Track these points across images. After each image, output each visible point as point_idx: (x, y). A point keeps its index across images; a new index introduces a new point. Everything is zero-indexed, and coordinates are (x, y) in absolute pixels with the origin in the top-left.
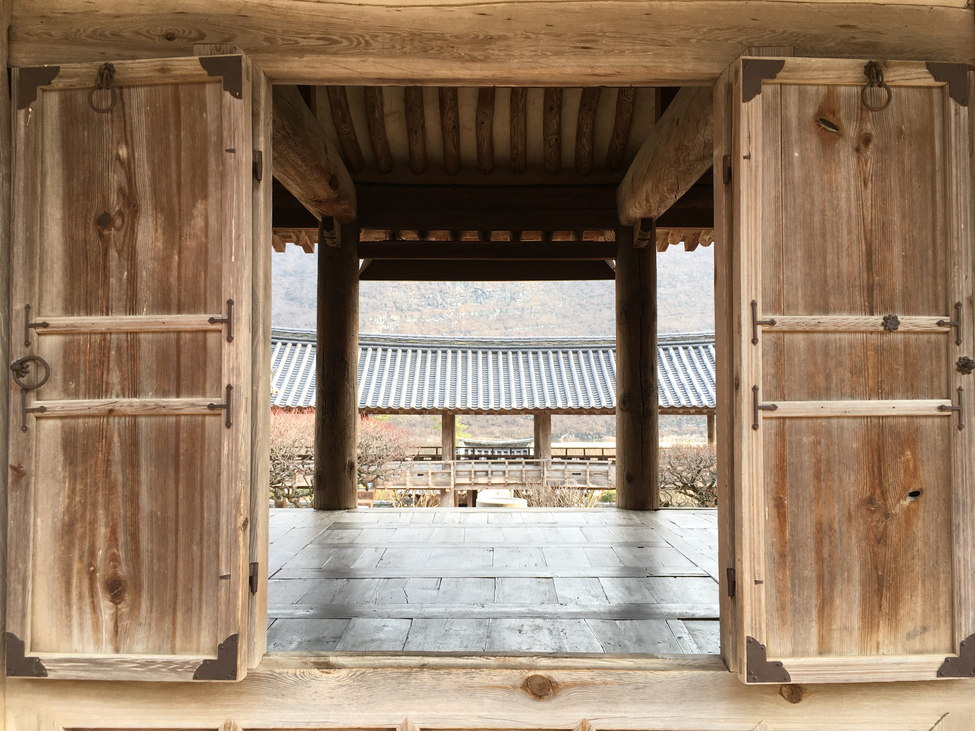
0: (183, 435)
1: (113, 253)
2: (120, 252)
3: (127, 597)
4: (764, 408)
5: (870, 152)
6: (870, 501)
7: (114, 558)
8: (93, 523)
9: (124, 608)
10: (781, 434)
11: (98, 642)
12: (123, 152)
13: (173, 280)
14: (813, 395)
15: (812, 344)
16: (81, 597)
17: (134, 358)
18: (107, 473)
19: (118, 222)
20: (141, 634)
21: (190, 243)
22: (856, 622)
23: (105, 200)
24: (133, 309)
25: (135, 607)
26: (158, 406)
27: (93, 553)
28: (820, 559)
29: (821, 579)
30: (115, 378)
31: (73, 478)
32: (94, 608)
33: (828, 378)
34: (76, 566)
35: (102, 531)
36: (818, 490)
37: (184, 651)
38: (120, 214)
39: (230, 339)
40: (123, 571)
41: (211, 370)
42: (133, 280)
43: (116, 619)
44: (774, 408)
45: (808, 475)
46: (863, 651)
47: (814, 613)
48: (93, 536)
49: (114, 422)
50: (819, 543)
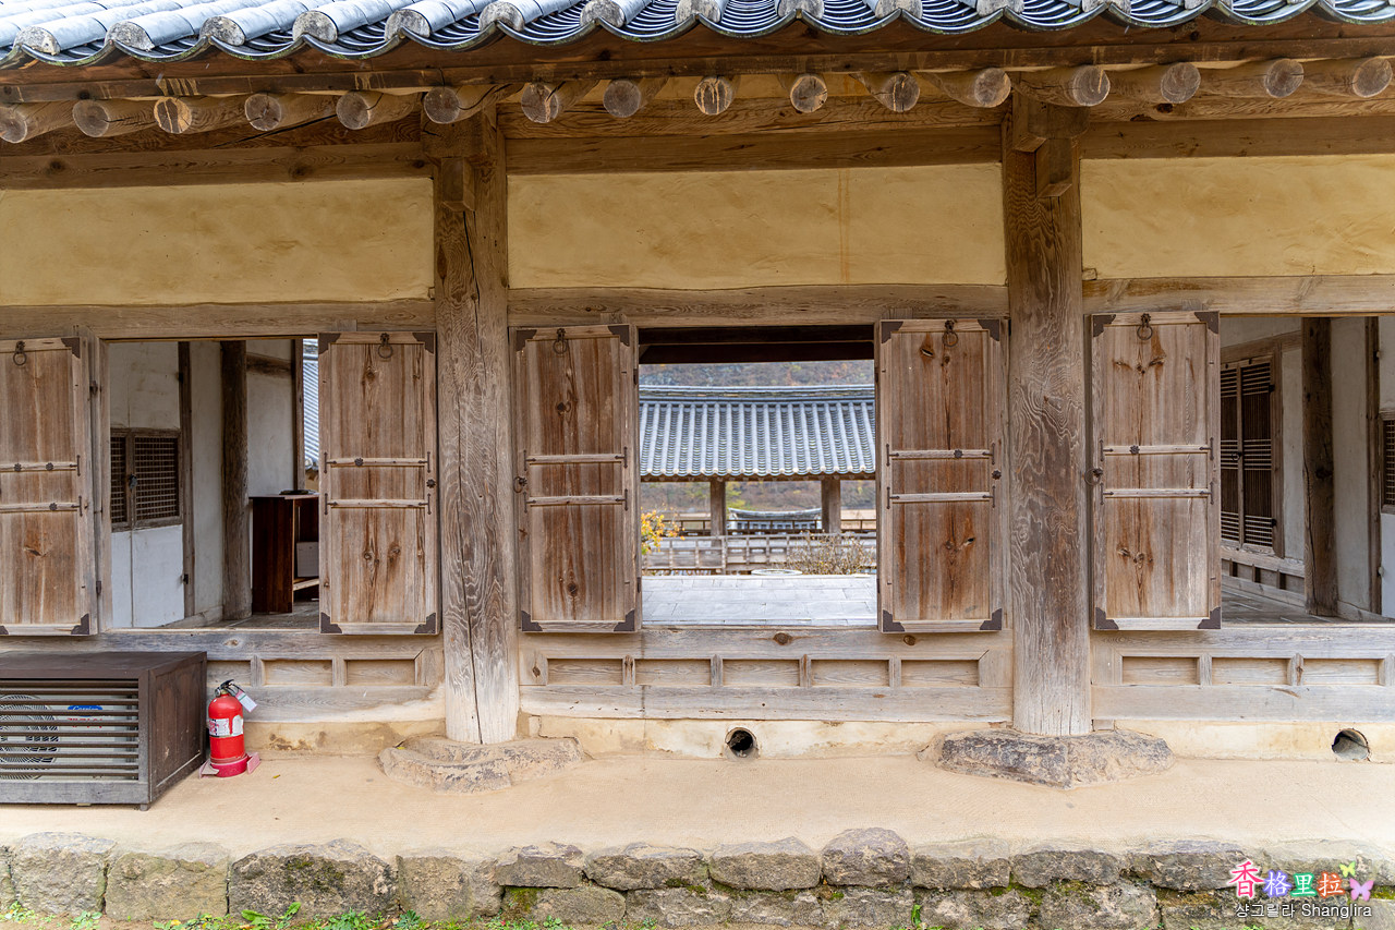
0: (603, 514)
1: (565, 423)
2: (569, 423)
3: (579, 593)
4: (893, 498)
5: (949, 366)
6: (948, 543)
7: (572, 574)
8: (561, 557)
9: (577, 598)
10: (902, 511)
11: (565, 615)
12: (569, 372)
13: (596, 437)
14: (920, 490)
15: (918, 466)
16: (556, 593)
17: (577, 476)
18: (566, 533)
19: (568, 408)
20: (586, 611)
21: (604, 418)
22: (940, 604)
23: (561, 397)
24: (576, 452)
25: (583, 598)
26: (591, 500)
27: (561, 572)
28: (921, 573)
29: (922, 583)
30: (569, 486)
31: (550, 537)
32: (563, 599)
33: (927, 482)
34: (552, 579)
35: (565, 561)
36: (921, 538)
37: (607, 619)
38: (569, 403)
39: (626, 467)
40: (577, 581)
41: (616, 482)
42: (576, 437)
43: (574, 603)
44: (898, 498)
45: (916, 531)
46: (943, 618)
47: (918, 599)
48: (561, 562)
49: (569, 507)
50: (921, 564)
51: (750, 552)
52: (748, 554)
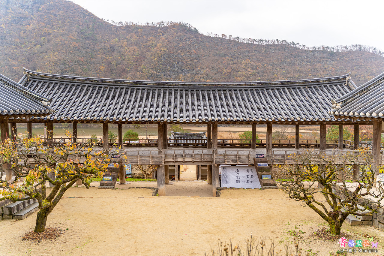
51: (176, 157)
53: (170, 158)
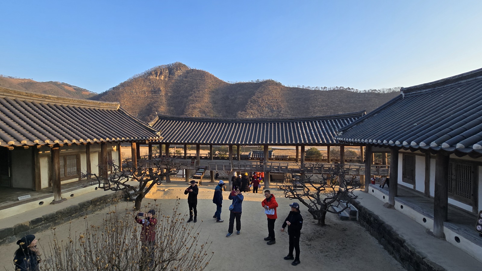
51: (240, 166)
52: (239, 167)
53: (236, 167)
